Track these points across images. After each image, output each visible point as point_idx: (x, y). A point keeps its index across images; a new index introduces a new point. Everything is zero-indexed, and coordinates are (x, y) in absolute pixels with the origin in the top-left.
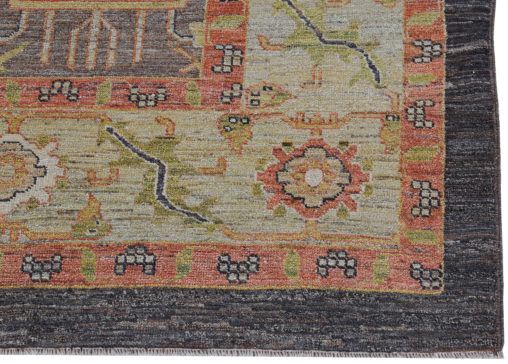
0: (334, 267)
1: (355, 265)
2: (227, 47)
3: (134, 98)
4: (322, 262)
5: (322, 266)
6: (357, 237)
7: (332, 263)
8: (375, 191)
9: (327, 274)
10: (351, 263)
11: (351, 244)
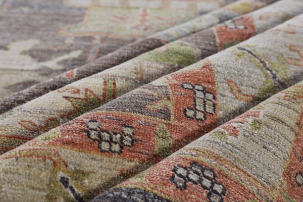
0: (195, 183)
1: (223, 193)
2: (197, 87)
3: (93, 135)
4: (181, 171)
5: (180, 176)
6: (232, 165)
7: (194, 177)
8: (264, 128)
9: (185, 187)
10: (219, 188)
11: (223, 167)
